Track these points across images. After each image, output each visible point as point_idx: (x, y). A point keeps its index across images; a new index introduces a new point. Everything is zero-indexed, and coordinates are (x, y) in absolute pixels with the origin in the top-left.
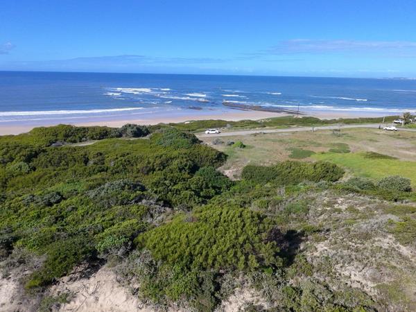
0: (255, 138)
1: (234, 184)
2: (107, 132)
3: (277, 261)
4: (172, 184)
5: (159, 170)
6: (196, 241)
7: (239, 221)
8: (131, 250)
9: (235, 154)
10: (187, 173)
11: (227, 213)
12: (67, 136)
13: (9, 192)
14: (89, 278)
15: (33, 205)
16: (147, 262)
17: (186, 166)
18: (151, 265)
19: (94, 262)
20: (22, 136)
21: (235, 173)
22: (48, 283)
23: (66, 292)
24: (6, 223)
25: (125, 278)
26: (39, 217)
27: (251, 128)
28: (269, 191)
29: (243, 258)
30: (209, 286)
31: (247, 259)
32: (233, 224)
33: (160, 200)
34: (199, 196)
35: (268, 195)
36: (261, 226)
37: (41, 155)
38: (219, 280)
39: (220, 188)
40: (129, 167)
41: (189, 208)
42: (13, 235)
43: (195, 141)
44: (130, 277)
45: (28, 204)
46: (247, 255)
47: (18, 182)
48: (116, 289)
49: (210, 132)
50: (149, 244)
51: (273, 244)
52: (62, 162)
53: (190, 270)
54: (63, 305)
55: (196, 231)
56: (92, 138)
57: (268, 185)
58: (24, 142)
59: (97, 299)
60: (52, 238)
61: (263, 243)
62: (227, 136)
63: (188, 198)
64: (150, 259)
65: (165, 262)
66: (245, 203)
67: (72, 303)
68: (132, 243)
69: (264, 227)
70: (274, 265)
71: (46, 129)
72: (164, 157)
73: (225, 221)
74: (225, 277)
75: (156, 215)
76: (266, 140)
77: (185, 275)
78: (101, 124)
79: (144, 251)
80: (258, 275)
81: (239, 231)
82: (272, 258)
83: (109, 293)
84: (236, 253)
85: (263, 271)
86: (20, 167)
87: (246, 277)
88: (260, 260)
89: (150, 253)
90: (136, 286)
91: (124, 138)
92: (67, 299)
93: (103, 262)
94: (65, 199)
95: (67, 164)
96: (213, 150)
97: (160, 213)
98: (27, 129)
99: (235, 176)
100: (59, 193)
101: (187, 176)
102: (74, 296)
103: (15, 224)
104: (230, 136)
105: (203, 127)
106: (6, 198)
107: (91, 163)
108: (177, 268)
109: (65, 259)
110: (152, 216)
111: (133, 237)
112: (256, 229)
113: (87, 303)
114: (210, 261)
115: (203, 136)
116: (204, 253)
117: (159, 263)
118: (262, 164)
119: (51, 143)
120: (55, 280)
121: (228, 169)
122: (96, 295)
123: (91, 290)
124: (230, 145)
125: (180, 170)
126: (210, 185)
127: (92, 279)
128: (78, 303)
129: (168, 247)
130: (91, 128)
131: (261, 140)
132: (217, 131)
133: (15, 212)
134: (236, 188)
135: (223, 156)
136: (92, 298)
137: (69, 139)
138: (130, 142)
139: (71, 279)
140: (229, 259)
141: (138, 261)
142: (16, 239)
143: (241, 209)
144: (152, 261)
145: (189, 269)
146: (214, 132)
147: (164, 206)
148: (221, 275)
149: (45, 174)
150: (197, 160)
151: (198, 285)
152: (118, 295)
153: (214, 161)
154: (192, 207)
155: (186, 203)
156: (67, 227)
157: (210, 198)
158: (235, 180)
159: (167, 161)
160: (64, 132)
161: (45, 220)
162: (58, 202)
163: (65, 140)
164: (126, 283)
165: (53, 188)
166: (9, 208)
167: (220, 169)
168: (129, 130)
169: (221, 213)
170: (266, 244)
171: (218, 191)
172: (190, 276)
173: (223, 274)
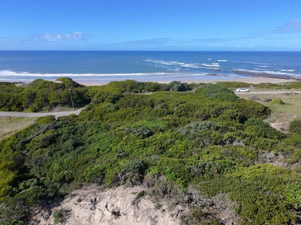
9: (277, 110)
10: (237, 122)
37: (122, 99)
72: (216, 107)
86: (109, 106)
96: (258, 104)
125: (232, 119)
135: (267, 110)
167: (266, 121)
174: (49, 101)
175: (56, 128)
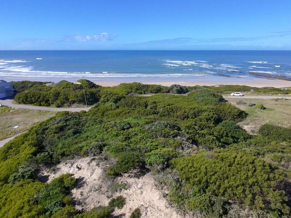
0: (276, 103)
1: (251, 137)
2: (160, 89)
3: (284, 208)
4: (200, 129)
5: (192, 118)
6: (212, 173)
7: (250, 167)
8: (166, 168)
9: (255, 114)
10: (212, 123)
11: (241, 157)
12: (137, 89)
13: (105, 119)
14: (139, 178)
15: (115, 128)
16: (175, 178)
17: (212, 117)
18: (177, 181)
19: (143, 169)
20: (114, 88)
21: (253, 129)
22: (117, 175)
23: (125, 182)
24: (101, 136)
25: (160, 185)
26: (117, 135)
27: (273, 94)
28: (284, 149)
29: (250, 196)
30: (218, 208)
31: (254, 198)
32: (245, 167)
33: (190, 139)
34: (220, 142)
35: (282, 152)
36: (271, 175)
37: (122, 100)
38: (228, 207)
39: (238, 139)
40: (171, 113)
41: (210, 149)
42: (104, 143)
43: (222, 100)
44: (163, 185)
45: (112, 127)
46: (254, 195)
47: (110, 114)
48: (153, 190)
49: (235, 94)
50: (179, 167)
51: (282, 193)
52: (132, 105)
53: (206, 193)
54: (123, 190)
55: (213, 165)
56: (151, 92)
57: (284, 143)
58: (115, 91)
59: (142, 193)
60: (122, 149)
61: (271, 189)
62: (250, 99)
63: (210, 142)
64: (178, 177)
65: (188, 182)
66: (259, 154)
67: (128, 190)
68: (167, 164)
69: (275, 177)
70: (280, 211)
71: (127, 84)
72: (196, 109)
73: (238, 164)
74: (233, 206)
75: (186, 148)
76: (287, 105)
77: (201, 195)
78: (158, 84)
79: (175, 170)
80: (263, 214)
81: (250, 174)
82: (279, 205)
83: (149, 191)
84: (244, 191)
85: (268, 212)
86: (111, 105)
87: (251, 212)
88: (266, 202)
89: (179, 173)
90: (167, 192)
91: (171, 94)
92: (126, 187)
93: (148, 170)
94: (132, 128)
95: (135, 107)
96: (235, 108)
97: (189, 147)
98: (117, 84)
99: (253, 131)
100: (129, 124)
101: (212, 125)
102: (130, 187)
103: (105, 137)
104: (252, 99)
105: (230, 91)
106: (102, 122)
107: (149, 107)
108: (196, 188)
109: (127, 163)
110: (183, 149)
111: (168, 160)
112: (266, 176)
113: (136, 193)
114: (221, 191)
115: (229, 97)
116: (218, 183)
117: (183, 181)
118: (280, 125)
119: (129, 93)
120: (121, 174)
121: (248, 124)
122: (142, 190)
123: (139, 186)
124: (251, 106)
125: (207, 120)
126: (230, 135)
127: (141, 180)
128: (131, 192)
129: (191, 172)
130: (151, 85)
131: (282, 105)
132: (241, 94)
133: (106, 130)
134: (252, 140)
135: (243, 114)
136: (139, 191)
137: (139, 91)
138: (174, 97)
139: (129, 176)
140: (237, 193)
141: (169, 176)
142: (105, 145)
143: (254, 157)
144: (178, 179)
145: (205, 192)
146: (239, 95)
147: (192, 143)
148: (230, 204)
149: (123, 111)
150: (221, 115)
151: (210, 205)
152: (155, 194)
153: (235, 117)
154: (213, 148)
155: (208, 144)
156: (131, 144)
157: (228, 144)
158: (252, 134)
159: (198, 113)
160: (136, 87)
161: (120, 138)
162: (128, 128)
163: (136, 92)
164: (160, 188)
165: (127, 120)
166: (104, 128)
167: (240, 124)
168: (175, 89)
169: (236, 157)
170: (274, 190)
171: (236, 140)
172: (205, 197)
173: (232, 204)
174: (69, 99)
175: (66, 120)
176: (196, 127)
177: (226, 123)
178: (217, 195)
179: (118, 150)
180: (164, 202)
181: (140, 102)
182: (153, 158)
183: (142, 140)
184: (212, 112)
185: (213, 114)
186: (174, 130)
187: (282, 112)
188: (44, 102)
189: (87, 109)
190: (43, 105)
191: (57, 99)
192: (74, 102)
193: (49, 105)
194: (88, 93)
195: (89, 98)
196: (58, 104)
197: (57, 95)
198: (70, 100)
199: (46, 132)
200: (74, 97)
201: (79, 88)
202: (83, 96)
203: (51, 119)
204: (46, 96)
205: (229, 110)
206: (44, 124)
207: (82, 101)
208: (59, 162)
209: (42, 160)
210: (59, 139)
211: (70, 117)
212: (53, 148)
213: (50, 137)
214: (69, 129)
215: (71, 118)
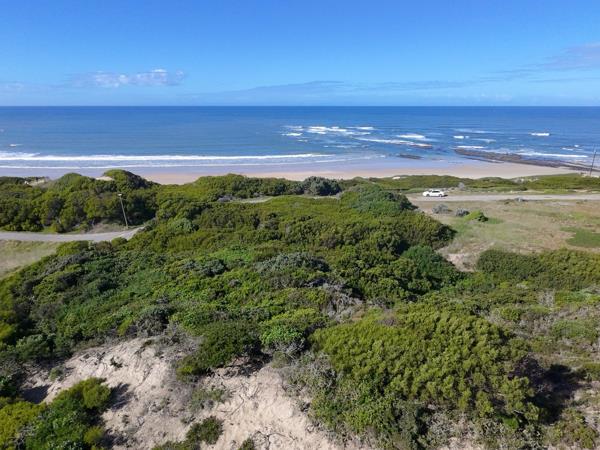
0: (507, 207)
1: (463, 276)
2: (284, 186)
3: (528, 410)
4: (367, 266)
6: (395, 355)
7: (466, 335)
8: (304, 350)
9: (468, 231)
11: (448, 320)
12: (236, 189)
13: (169, 254)
14: (249, 376)
15: (192, 272)
16: (323, 371)
17: (389, 241)
18: (328, 375)
19: (256, 357)
20: (187, 187)
21: (466, 261)
22: (202, 372)
23: (221, 387)
24: (163, 291)
25: (293, 386)
26: (197, 288)
27: (499, 191)
28: (523, 295)
29: (467, 393)
30: (409, 423)
31: (474, 396)
32: (456, 338)
33: (348, 287)
34: (406, 289)
35: (521, 302)
36: (504, 350)
37: (206, 211)
38: (426, 419)
39: (439, 281)
40: (310, 237)
41: (389, 304)
42: (170, 306)
43: (406, 205)
44: (299, 385)
45: (186, 271)
46: (474, 390)
47: (179, 243)
48: (280, 397)
49: (431, 194)
50: (327, 345)
51: (524, 382)
52: (228, 222)
53: (384, 396)
54: (216, 403)
55: (396, 338)
56: (266, 194)
57: (523, 285)
58: (188, 194)
59: (256, 406)
60: (211, 317)
61: (505, 377)
62: (457, 202)
63: (388, 290)
64: (328, 368)
65: (348, 375)
66: (479, 308)
67: (227, 403)
68: (305, 343)
69: (510, 352)
70: (521, 416)
71: (214, 179)
72: (358, 226)
73: (443, 332)
74: (436, 415)
75: (341, 307)
76: (527, 211)
77: (375, 400)
78: (278, 175)
79: (321, 354)
80: (492, 425)
81: (465, 350)
82: (519, 404)
83: (271, 401)
84: (456, 384)
85: (501, 421)
86: (182, 225)
87: (471, 424)
88: (497, 403)
89: (329, 358)
90: (307, 400)
91: (305, 196)
92: (222, 397)
93: (267, 358)
94: (229, 270)
95: (234, 226)
96: (432, 221)
97: (346, 305)
98: (192, 179)
99: (466, 265)
100: (221, 262)
101: (389, 256)
102: (230, 396)
103: (172, 294)
104: (462, 202)
105: (420, 187)
106: (164, 261)
107: (262, 226)
108: (365, 388)
109: (223, 346)
110: (335, 308)
111: (307, 333)
112: (494, 353)
113: (243, 407)
114: (414, 389)
115: (419, 199)
116: (407, 373)
117: (340, 375)
118: (514, 250)
119: (218, 197)
120: (209, 371)
121: (456, 252)
122: (256, 400)
123: (250, 392)
124: (461, 215)
125: (381, 247)
126: (423, 274)
127: (252, 379)
128: (233, 406)
129: (354, 355)
130: (265, 179)
131: (517, 211)
132: (442, 193)
133: (173, 278)
134: (466, 282)
135: (448, 232)
136: (250, 403)
137: (239, 192)
138: (313, 202)
139: (228, 373)
140: (444, 390)
141: (311, 366)
142: (172, 311)
143: (471, 318)
144: (329, 371)
145: (382, 393)
146: (437, 194)
147: (353, 296)
148: (430, 412)
149: (208, 236)
150: (406, 235)
151: (393, 419)
152: (283, 407)
153: (433, 238)
154: (393, 303)
155: (384, 296)
156: (228, 306)
157: (422, 293)
158: (464, 270)
160: (232, 184)
161: (205, 292)
162: (220, 272)
163: (233, 194)
164: (294, 393)
165: (217, 254)
166: (168, 273)
167: (443, 251)
168: (314, 185)
169: (438, 319)
170: (510, 379)
171: (436, 283)
172: (382, 403)
173: (434, 412)
175: (83, 261)
176: (360, 262)
177: (416, 251)
178: (405, 398)
179: (201, 321)
180: (303, 421)
181: (244, 216)
182: (275, 333)
183: (250, 296)
184: (390, 229)
185: (391, 234)
186: (315, 270)
187: (518, 226)
188: (27, 222)
189: (128, 234)
190: (27, 230)
191: (58, 215)
192: (97, 220)
193: (39, 229)
194: (128, 199)
195: (133, 211)
196: (62, 226)
197: (58, 206)
198: (89, 216)
199: (36, 289)
200: (98, 210)
201: (107, 189)
202: (117, 206)
203: (47, 260)
204: (33, 209)
205: (421, 226)
206: (31, 271)
207: (117, 216)
208: (70, 355)
209: (31, 354)
210: (68, 303)
211: (91, 253)
212: (55, 324)
213: (44, 299)
214: (90, 281)
215: (92, 256)
